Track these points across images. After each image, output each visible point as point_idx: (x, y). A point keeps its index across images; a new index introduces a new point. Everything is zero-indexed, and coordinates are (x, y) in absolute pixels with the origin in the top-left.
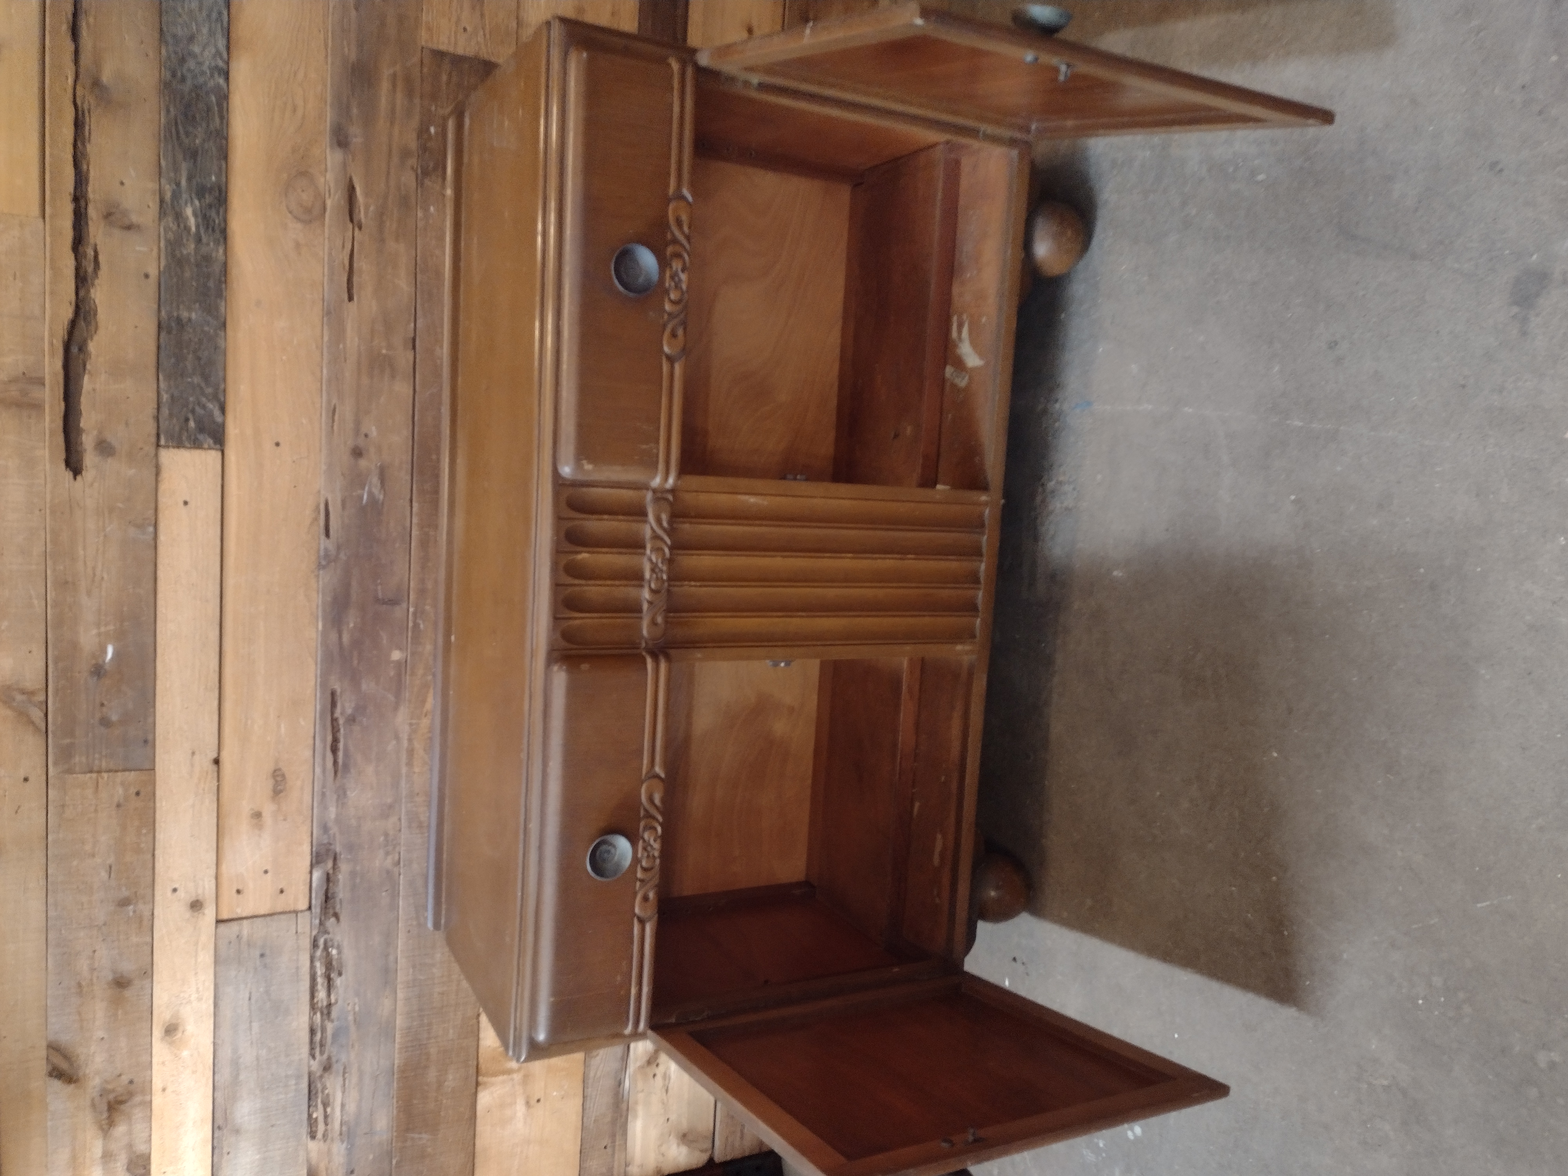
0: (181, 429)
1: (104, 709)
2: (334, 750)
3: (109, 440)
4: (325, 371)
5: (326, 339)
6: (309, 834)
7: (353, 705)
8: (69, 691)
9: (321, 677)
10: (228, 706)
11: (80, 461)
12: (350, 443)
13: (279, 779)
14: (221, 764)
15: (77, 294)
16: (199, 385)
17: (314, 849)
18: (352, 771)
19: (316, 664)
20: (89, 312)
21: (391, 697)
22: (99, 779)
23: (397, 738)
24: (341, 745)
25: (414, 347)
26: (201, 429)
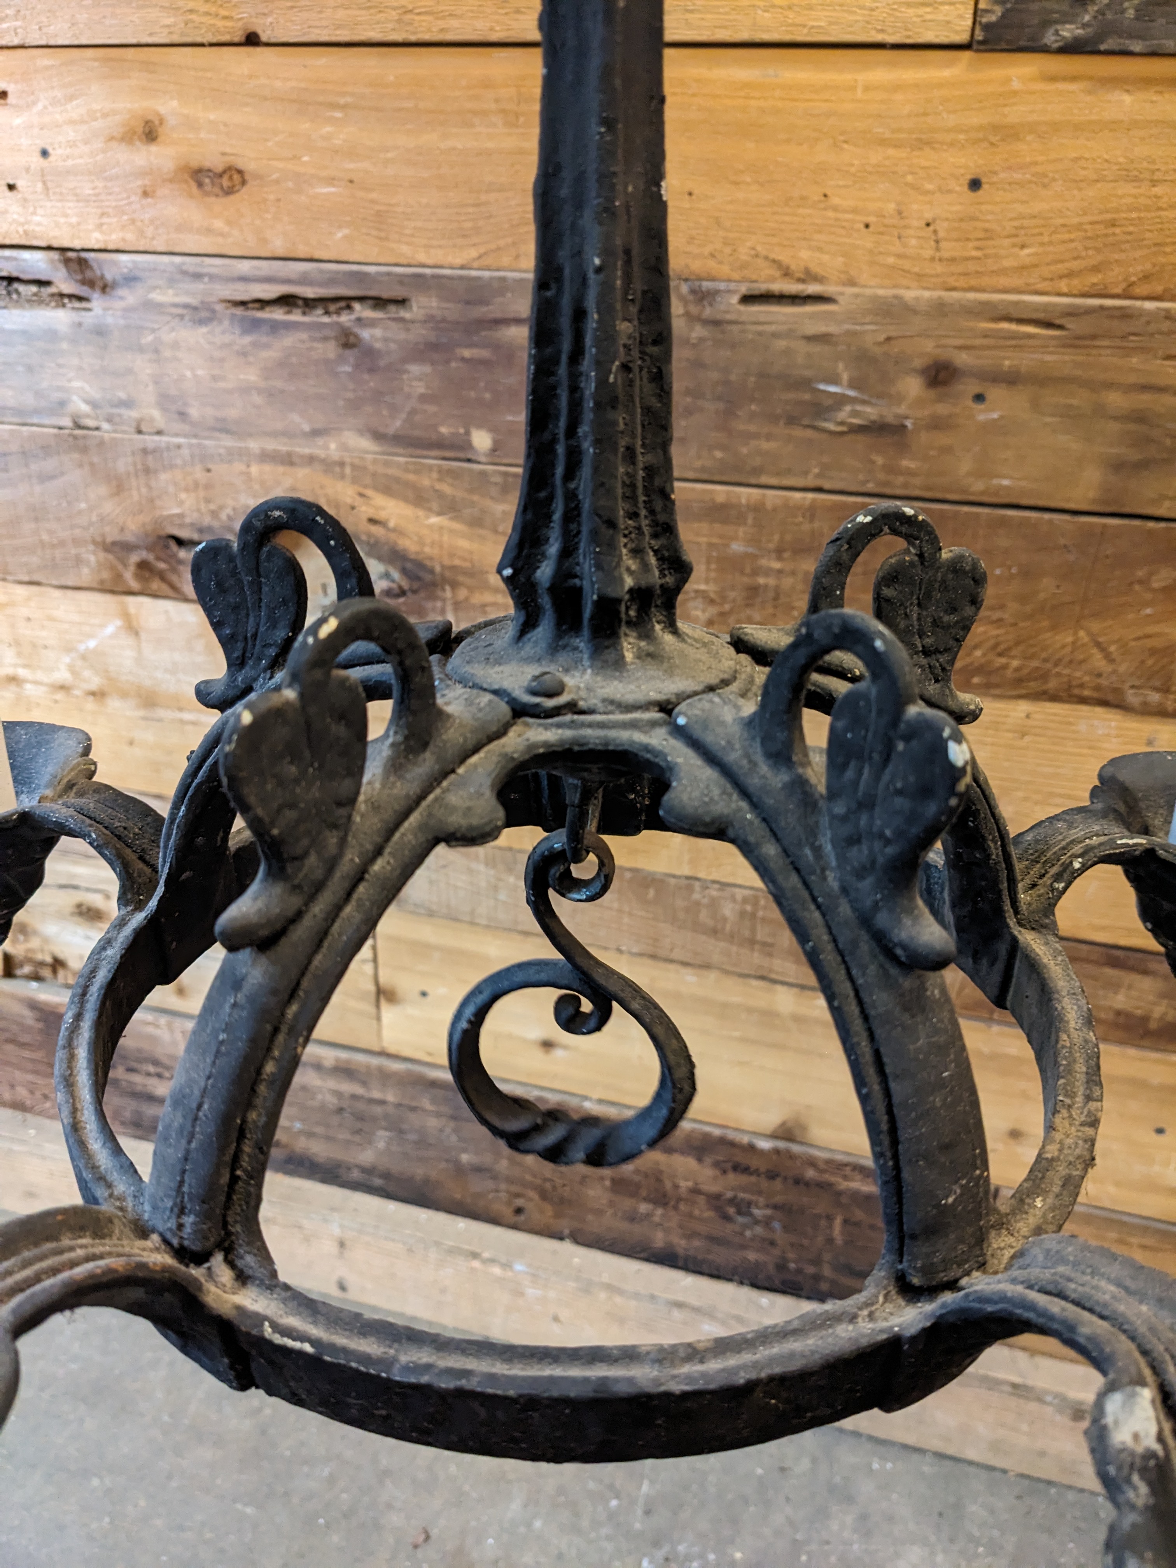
2: (286, 301)
4: (1150, 306)
6: (121, 246)
7: (378, 345)
9: (434, 277)
12: (962, 359)
13: (225, 182)
14: (248, 49)
17: (91, 255)
18: (247, 340)
19: (462, 267)
21: (396, 425)
23: (316, 433)
24: (296, 316)
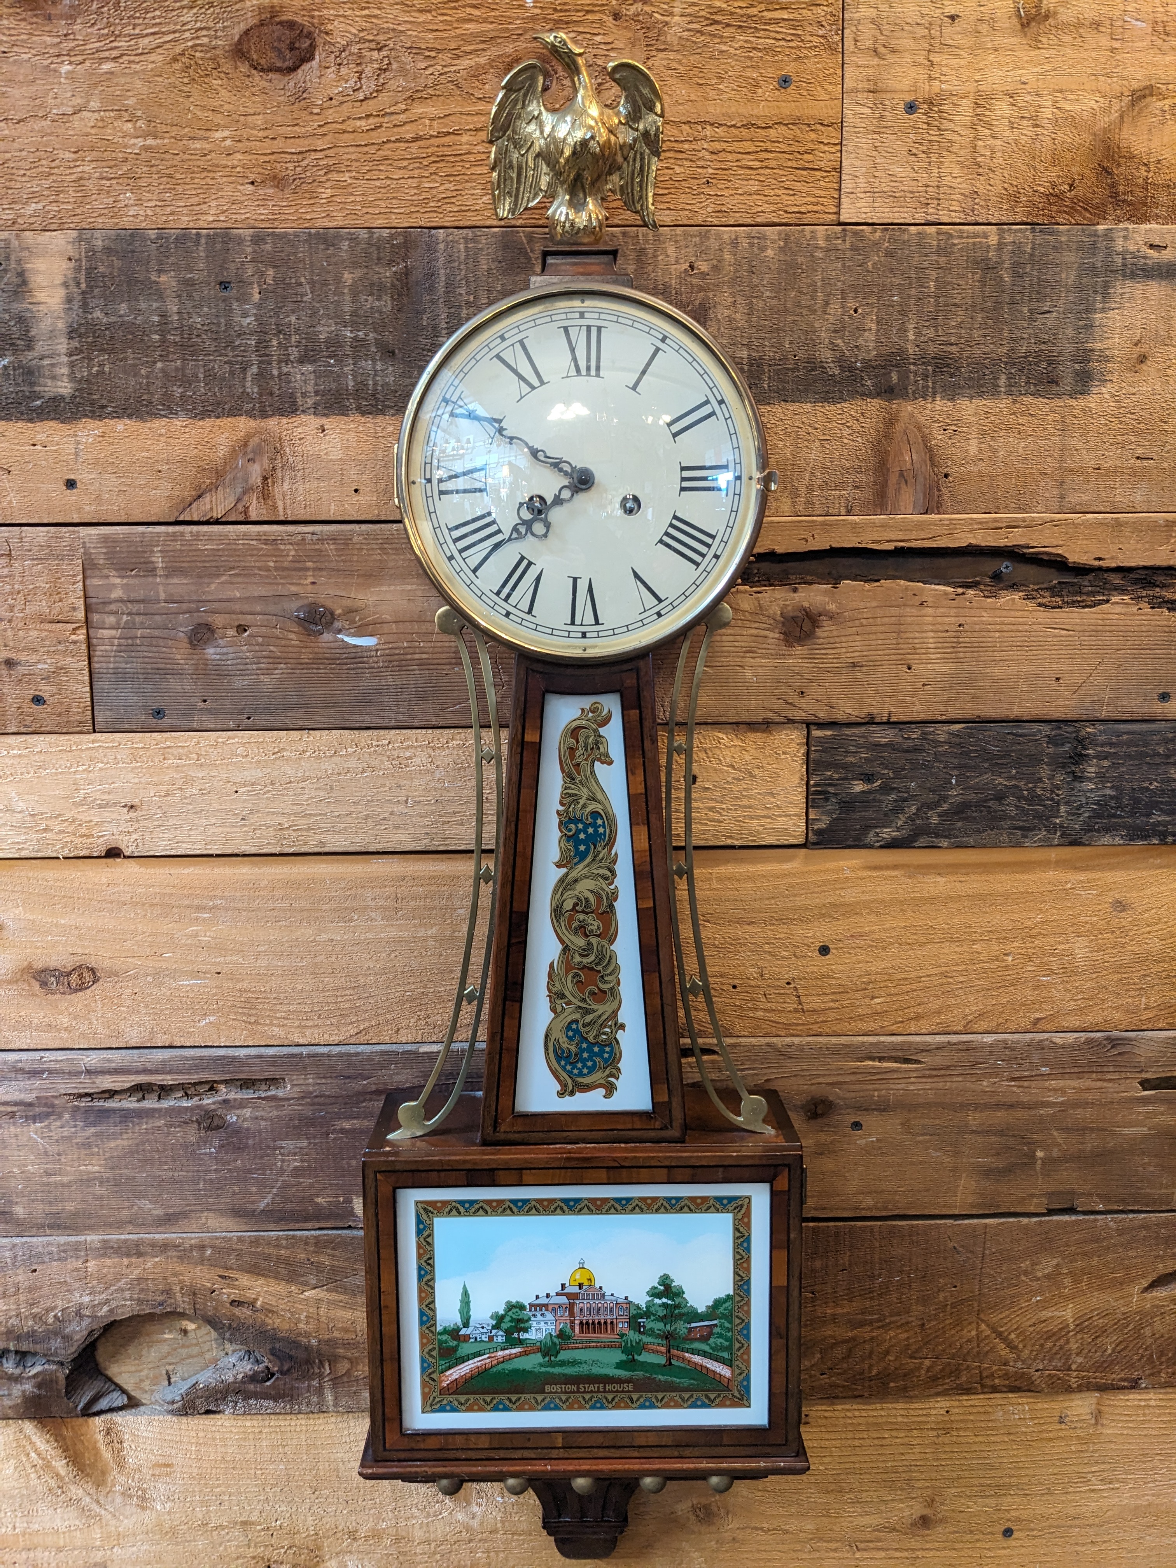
0: (845, 766)
1: (231, 632)
2: (140, 1090)
3: (819, 632)
4: (989, 1039)
5: (1058, 1038)
7: (246, 1125)
8: (272, 564)
9: (309, 1056)
10: (244, 871)
11: (769, 581)
12: (837, 1095)
13: (74, 977)
14: (110, 861)
15: (1119, 570)
16: (944, 798)
18: (93, 1130)
19: (340, 1044)
20: (1081, 593)
21: (264, 1202)
22: (70, 627)
23: (170, 1218)
24: (150, 1103)
25: (1051, 1212)
26: (848, 804)
